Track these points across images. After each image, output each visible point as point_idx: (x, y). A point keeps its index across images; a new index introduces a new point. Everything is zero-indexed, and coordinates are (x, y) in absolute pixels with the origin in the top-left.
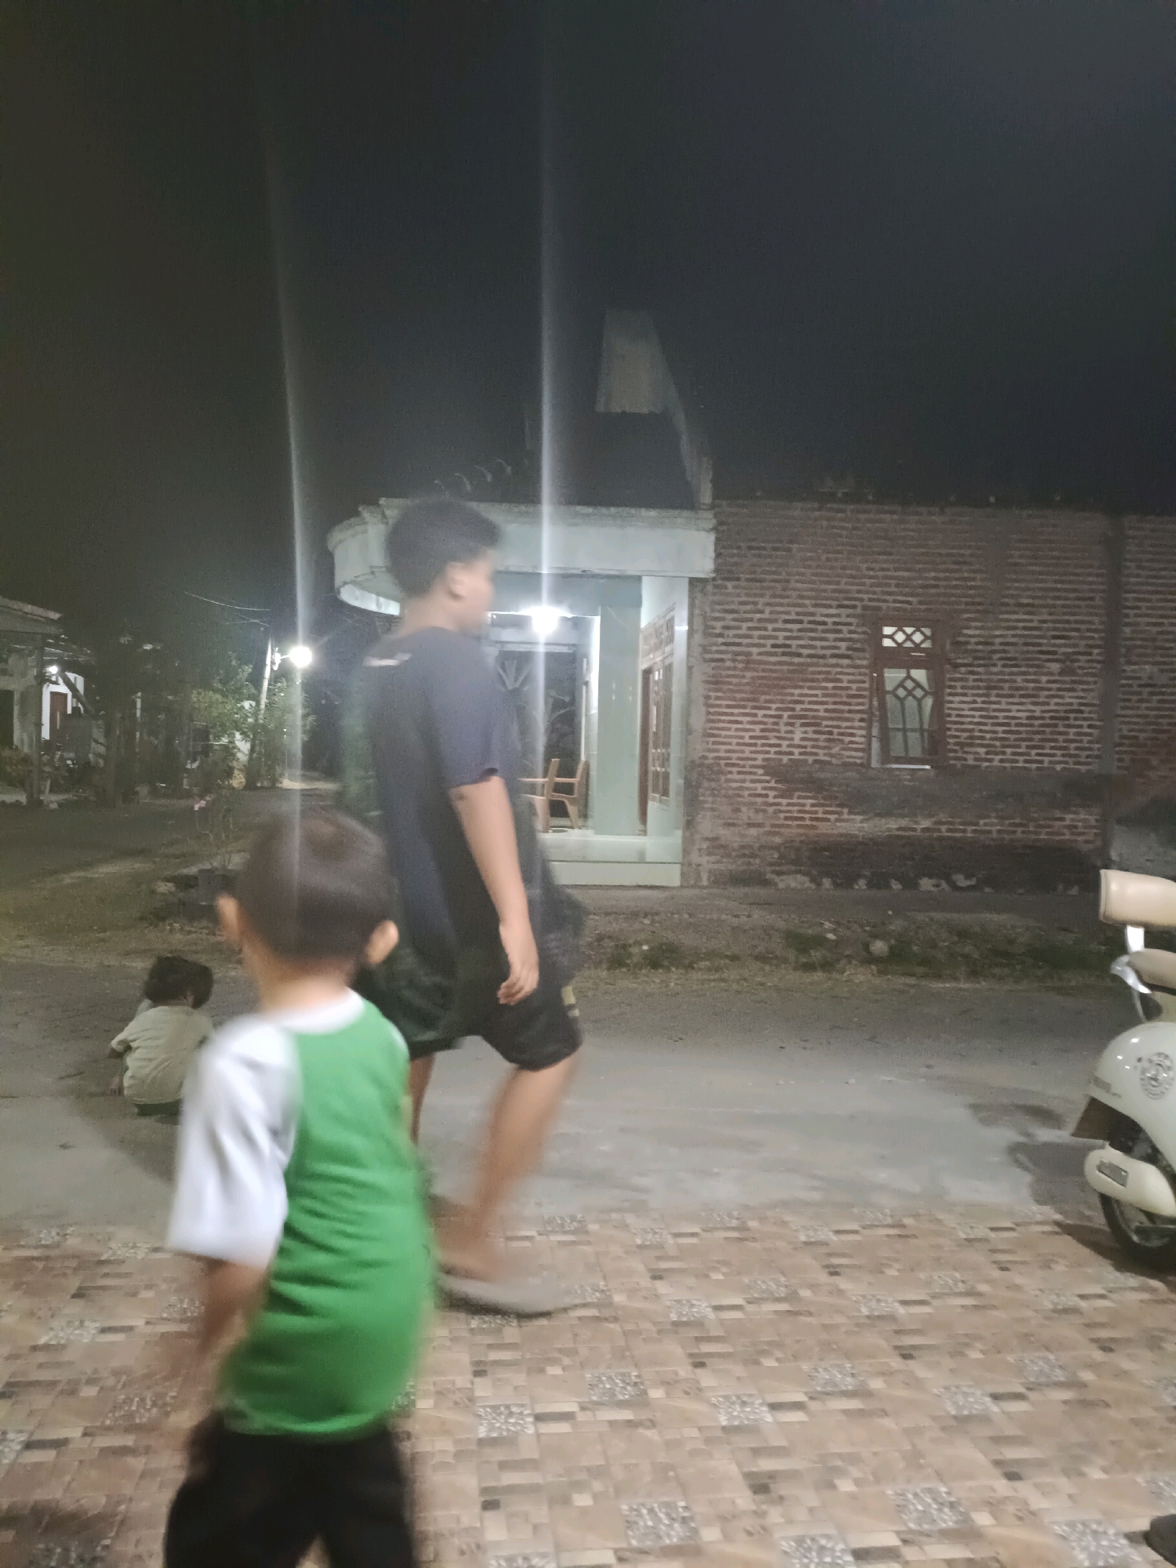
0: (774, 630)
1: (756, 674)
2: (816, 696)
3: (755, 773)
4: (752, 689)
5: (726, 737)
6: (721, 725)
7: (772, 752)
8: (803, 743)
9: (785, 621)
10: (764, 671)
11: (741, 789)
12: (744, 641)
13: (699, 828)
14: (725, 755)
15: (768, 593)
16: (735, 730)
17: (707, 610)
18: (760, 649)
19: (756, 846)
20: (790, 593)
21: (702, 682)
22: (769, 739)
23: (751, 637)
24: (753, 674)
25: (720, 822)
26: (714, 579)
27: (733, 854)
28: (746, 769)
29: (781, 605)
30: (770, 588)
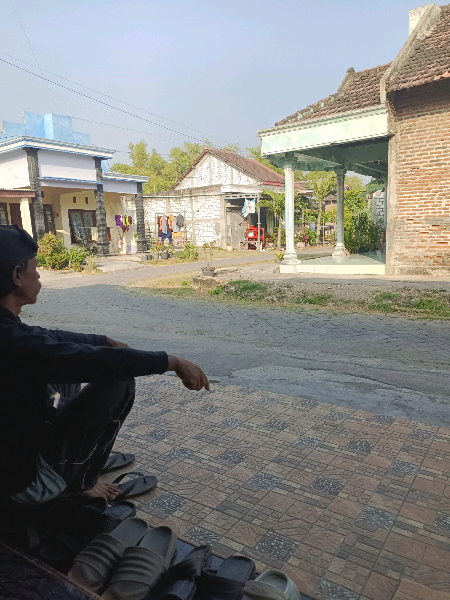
0: (431, 153)
1: (422, 176)
3: (422, 223)
4: (420, 184)
5: (407, 207)
6: (405, 202)
7: (430, 212)
8: (447, 207)
9: (437, 148)
10: (426, 174)
11: (414, 231)
12: (416, 161)
13: (394, 249)
14: (407, 216)
15: (428, 136)
16: (412, 204)
17: (398, 150)
18: (424, 164)
19: (422, 257)
20: (440, 134)
21: (395, 183)
22: (429, 207)
23: (420, 159)
24: (421, 176)
25: (404, 246)
26: (401, 134)
27: (411, 261)
28: (417, 221)
29: (435, 141)
30: (430, 133)
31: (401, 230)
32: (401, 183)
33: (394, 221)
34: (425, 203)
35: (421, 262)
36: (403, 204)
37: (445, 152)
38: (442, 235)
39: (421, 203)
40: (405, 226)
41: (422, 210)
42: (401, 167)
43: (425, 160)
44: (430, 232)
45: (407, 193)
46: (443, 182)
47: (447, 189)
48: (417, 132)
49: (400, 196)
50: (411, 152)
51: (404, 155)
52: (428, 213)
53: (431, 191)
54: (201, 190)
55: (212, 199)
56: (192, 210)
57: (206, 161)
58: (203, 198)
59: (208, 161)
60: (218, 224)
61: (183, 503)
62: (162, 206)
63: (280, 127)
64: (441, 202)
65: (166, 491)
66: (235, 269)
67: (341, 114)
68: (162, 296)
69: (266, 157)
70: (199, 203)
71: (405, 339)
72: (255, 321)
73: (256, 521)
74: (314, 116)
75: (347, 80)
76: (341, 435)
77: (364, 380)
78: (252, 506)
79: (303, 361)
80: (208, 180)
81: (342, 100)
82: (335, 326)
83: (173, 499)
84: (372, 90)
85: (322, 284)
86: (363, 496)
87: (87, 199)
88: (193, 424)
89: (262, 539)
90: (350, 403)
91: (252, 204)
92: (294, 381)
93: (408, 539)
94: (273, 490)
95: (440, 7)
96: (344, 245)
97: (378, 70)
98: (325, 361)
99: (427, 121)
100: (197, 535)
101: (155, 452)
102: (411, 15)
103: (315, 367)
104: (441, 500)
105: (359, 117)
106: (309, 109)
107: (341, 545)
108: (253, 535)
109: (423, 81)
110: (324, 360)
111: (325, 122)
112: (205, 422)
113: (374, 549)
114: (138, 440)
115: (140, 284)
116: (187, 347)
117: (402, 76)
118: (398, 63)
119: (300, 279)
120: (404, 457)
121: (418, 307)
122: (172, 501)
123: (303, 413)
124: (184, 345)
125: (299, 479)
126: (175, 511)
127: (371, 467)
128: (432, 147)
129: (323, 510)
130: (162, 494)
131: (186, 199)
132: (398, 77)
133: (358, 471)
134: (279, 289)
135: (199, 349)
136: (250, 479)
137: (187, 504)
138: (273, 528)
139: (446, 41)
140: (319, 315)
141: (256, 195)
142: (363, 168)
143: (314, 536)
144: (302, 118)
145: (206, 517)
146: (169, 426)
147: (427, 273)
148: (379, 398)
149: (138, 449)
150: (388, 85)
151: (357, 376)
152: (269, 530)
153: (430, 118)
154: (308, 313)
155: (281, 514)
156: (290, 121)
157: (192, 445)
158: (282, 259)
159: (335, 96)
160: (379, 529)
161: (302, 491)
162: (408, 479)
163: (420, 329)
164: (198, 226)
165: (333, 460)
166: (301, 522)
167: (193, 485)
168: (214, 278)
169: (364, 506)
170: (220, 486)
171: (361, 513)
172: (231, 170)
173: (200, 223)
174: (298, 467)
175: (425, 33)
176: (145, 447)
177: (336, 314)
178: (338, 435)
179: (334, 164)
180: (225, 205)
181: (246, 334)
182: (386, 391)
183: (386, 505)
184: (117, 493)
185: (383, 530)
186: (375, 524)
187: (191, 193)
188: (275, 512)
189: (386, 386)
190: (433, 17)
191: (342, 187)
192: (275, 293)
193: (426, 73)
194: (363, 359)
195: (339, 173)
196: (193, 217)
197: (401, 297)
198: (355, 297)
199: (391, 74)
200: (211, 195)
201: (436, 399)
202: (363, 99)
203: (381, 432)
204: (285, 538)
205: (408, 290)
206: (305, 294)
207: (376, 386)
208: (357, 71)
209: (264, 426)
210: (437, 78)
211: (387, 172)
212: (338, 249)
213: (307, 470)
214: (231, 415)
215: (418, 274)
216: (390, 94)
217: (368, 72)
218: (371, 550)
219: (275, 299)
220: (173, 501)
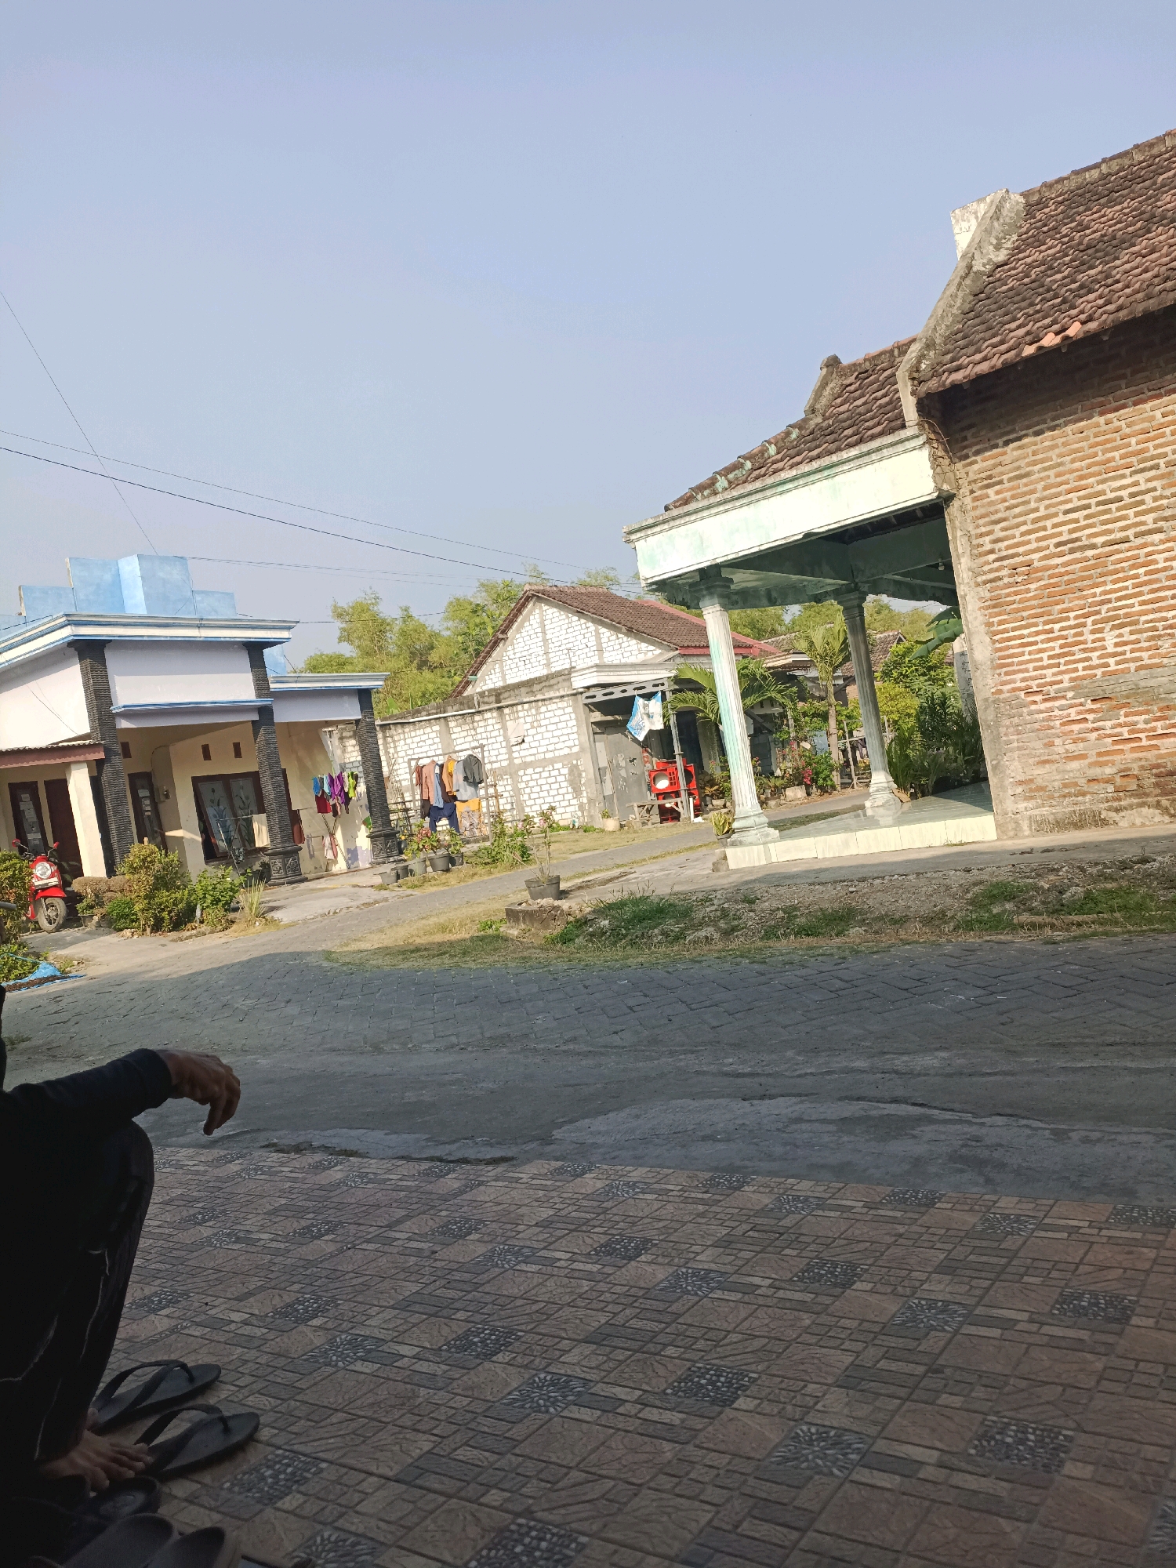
0: (1055, 526)
1: (1042, 583)
2: (1126, 588)
3: (1064, 697)
4: (1041, 601)
5: (1020, 663)
6: (1012, 651)
7: (1080, 669)
8: (1119, 649)
9: (1067, 512)
10: (1051, 577)
11: (1049, 719)
12: (1021, 550)
13: (1008, 772)
14: (1023, 684)
15: (1040, 486)
16: (1030, 653)
17: (971, 528)
18: (1042, 554)
19: (1082, 782)
20: (1067, 476)
21: (980, 609)
22: (1074, 655)
23: (1029, 542)
24: (1039, 584)
25: (1031, 761)
26: (972, 492)
27: (1056, 795)
28: (1053, 695)
29: (1059, 494)
30: (1042, 479)
31: (1016, 720)
32: (994, 607)
33: (994, 702)
34: (1061, 647)
35: (1084, 794)
36: (1010, 656)
37: (1087, 517)
38: (1122, 720)
39: (1053, 649)
40: (1025, 710)
41: (1058, 665)
42: (986, 568)
43: (1043, 544)
44: (1090, 717)
45: (1014, 629)
46: (1098, 590)
47: (1110, 605)
48: (1010, 480)
49: (996, 638)
50: (1004, 529)
51: (987, 539)
52: (1076, 670)
53: (1072, 615)
54: (523, 690)
55: (554, 706)
56: (506, 738)
57: (532, 617)
58: (530, 709)
59: (537, 616)
60: (577, 766)
61: (314, 1474)
62: (430, 742)
63: (675, 512)
64: (1103, 639)
65: (279, 1448)
66: (617, 875)
67: (815, 465)
68: (420, 963)
69: (654, 587)
70: (522, 720)
71: (1026, 993)
72: (645, 996)
73: (494, 1497)
74: (757, 478)
75: (824, 384)
76: (787, 1251)
77: (892, 1109)
78: (493, 1458)
79: (747, 1080)
80: (542, 662)
81: (818, 433)
82: (847, 982)
83: (289, 1465)
84: (886, 399)
85: (835, 882)
86: (799, 1400)
87: (237, 747)
88: (403, 1271)
89: (494, 1538)
90: (842, 1171)
91: (655, 705)
92: (708, 1131)
93: (887, 1495)
94: (566, 1413)
95: (1022, 194)
96: (891, 779)
97: (896, 352)
98: (806, 1074)
99: (1029, 451)
100: (323, 1551)
101: (280, 1355)
102: (957, 221)
103: (773, 1091)
104: (1006, 1384)
105: (860, 467)
106: (742, 464)
107: (701, 1531)
108: (473, 1531)
109: (997, 362)
110: (803, 1072)
111: (780, 489)
112: (438, 1264)
113: (785, 1530)
114: (247, 1330)
115: (373, 942)
116: (452, 1083)
117: (949, 356)
118: (935, 329)
119: (778, 879)
120: (940, 1288)
121: (1081, 910)
122: (284, 1472)
123: (701, 1208)
124: (447, 1078)
125: (641, 1376)
126: (287, 1495)
127: (844, 1322)
128: (1053, 510)
129: (678, 1447)
130: (265, 1457)
131: (488, 715)
132: (939, 360)
133: (806, 1337)
134: (723, 910)
135: (484, 1085)
136: (509, 1394)
137: (324, 1475)
138: (534, 1508)
139: (1043, 268)
140: (813, 960)
141: (663, 684)
142: (907, 584)
143: (636, 1518)
144: (726, 484)
145: (362, 1501)
146: (338, 1285)
147: (1104, 823)
148: (920, 1149)
149: (239, 1350)
150: (916, 382)
151: (878, 1102)
152: (518, 1515)
153: (1035, 444)
154: (786, 958)
155: (565, 1470)
156: (699, 497)
157: (383, 1326)
158: (731, 832)
159: (800, 426)
160: (817, 1477)
161: (640, 1406)
162: (933, 1343)
163: (1067, 963)
164: (525, 778)
165: (746, 1319)
166: (612, 1483)
167: (353, 1425)
168: (557, 903)
169: (792, 1423)
170: (426, 1419)
171: (781, 1442)
172: (596, 631)
173: (530, 771)
174: (651, 1347)
175: (992, 256)
176: (257, 1343)
177: (857, 952)
178: (779, 1253)
179: (830, 583)
180: (587, 719)
181: (616, 1033)
182: (943, 1130)
183: (854, 1414)
184: (140, 1465)
185: (825, 1480)
186: (808, 1468)
187: (501, 699)
188: (552, 1466)
189: (948, 1115)
190: (1008, 220)
191: (860, 637)
192: (714, 922)
193: (1002, 342)
194: (905, 1058)
195: (849, 604)
196: (511, 759)
197: (1037, 888)
198: (920, 906)
199: (921, 357)
200: (550, 699)
201: (1070, 1134)
202: (867, 424)
203: (894, 1232)
204: (555, 1530)
205: (1053, 870)
206: (790, 912)
207: (920, 1120)
208: (846, 361)
209: (589, 1254)
210: (1029, 350)
211: (954, 583)
212: (877, 791)
213: (670, 1351)
214: (509, 1238)
215: (1081, 827)
216: (926, 402)
217: (874, 359)
218: (777, 1533)
219: (716, 936)
220: (289, 1470)
